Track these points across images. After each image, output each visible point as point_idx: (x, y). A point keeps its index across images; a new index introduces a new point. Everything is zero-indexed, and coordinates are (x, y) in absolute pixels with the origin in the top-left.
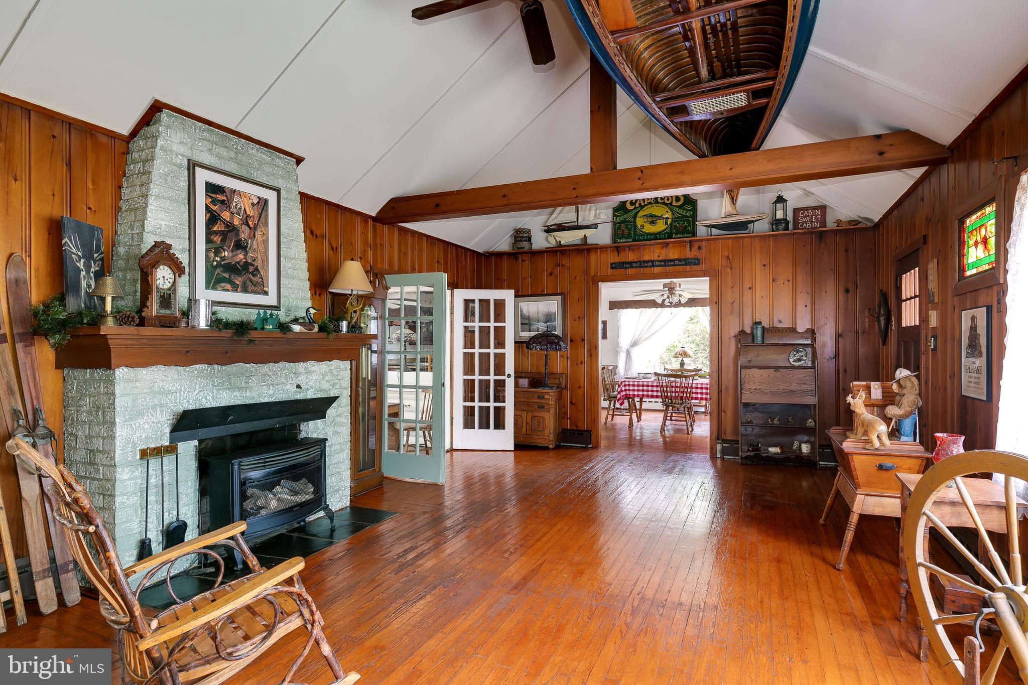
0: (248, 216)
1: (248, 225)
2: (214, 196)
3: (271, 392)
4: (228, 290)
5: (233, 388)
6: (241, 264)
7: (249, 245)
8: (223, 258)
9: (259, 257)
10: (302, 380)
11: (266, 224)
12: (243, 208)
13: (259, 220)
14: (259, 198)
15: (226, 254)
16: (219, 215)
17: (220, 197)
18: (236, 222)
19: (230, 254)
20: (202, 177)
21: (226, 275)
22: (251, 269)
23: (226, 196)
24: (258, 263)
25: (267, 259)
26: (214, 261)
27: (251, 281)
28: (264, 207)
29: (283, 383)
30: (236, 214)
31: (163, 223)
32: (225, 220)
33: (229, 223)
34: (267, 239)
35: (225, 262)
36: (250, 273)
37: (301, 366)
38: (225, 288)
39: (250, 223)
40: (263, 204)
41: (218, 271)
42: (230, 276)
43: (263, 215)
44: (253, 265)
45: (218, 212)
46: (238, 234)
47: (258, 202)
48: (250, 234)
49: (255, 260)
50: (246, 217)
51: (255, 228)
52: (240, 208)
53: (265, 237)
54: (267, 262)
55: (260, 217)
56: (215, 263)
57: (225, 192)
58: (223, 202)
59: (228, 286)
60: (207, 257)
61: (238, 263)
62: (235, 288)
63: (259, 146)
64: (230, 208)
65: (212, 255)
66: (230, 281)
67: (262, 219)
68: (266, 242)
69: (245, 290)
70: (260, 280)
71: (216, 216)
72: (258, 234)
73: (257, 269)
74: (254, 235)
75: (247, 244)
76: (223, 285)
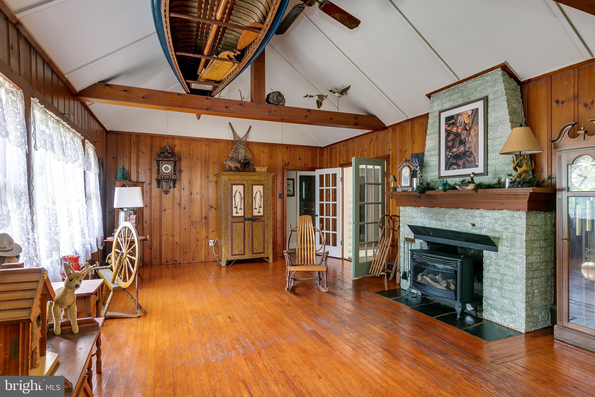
0: (466, 124)
1: (466, 129)
2: (449, 122)
3: (456, 225)
4: (455, 169)
5: (437, 220)
6: (462, 153)
7: (467, 140)
8: (453, 153)
9: (473, 145)
10: (477, 221)
11: (477, 123)
12: (463, 121)
13: (473, 123)
14: (473, 110)
15: (455, 150)
16: (451, 131)
17: (451, 122)
18: (460, 131)
19: (457, 150)
20: (444, 115)
21: (454, 161)
22: (468, 154)
23: (455, 119)
24: (472, 150)
25: (478, 145)
26: (449, 155)
27: (468, 161)
28: (475, 114)
29: (464, 221)
30: (460, 126)
31: (431, 145)
32: (454, 132)
33: (456, 133)
34: (478, 132)
35: (454, 154)
36: (467, 156)
37: (477, 212)
38: (454, 168)
39: (467, 128)
40: (475, 112)
41: (451, 160)
42: (456, 161)
43: (475, 119)
44: (468, 151)
45: (451, 130)
46: (461, 137)
47: (472, 113)
48: (467, 135)
49: (470, 148)
50: (465, 125)
51: (470, 129)
52: (462, 122)
53: (476, 132)
54: (478, 147)
55: (473, 122)
56: (449, 156)
57: (454, 118)
58: (453, 124)
59: (455, 167)
60: (446, 154)
61: (461, 153)
62: (459, 167)
63: (474, 79)
64: (456, 125)
65: (448, 153)
66: (456, 164)
67: (475, 122)
68: (477, 135)
69: (464, 167)
70: (473, 159)
71: (449, 132)
72: (472, 133)
73: (471, 153)
74: (470, 134)
75: (466, 140)
76: (453, 167)
